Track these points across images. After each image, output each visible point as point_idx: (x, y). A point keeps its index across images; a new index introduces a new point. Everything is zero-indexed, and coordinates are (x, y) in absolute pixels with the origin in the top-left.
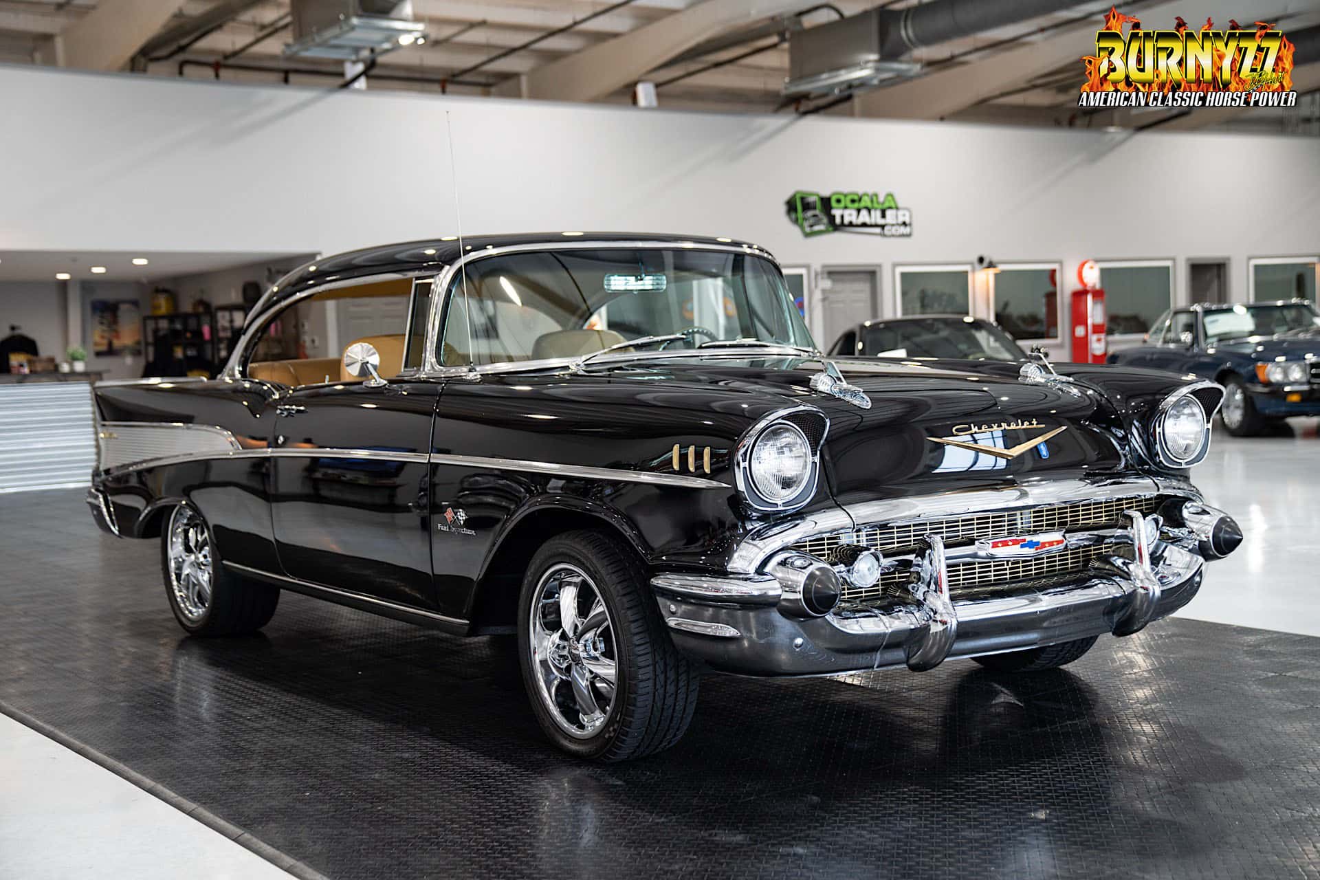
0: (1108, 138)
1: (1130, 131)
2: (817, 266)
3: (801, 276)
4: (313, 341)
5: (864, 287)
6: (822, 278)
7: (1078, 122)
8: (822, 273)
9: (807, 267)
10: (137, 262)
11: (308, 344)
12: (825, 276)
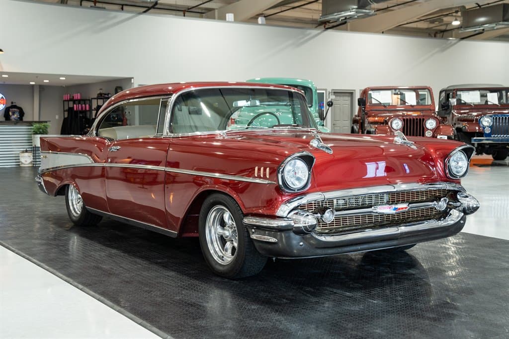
0: (449, 42)
1: (458, 39)
2: (329, 90)
3: (323, 93)
4: (129, 113)
5: (348, 99)
6: (332, 95)
7: (438, 35)
8: (332, 92)
9: (326, 90)
10: (61, 78)
11: (127, 113)
12: (333, 93)
